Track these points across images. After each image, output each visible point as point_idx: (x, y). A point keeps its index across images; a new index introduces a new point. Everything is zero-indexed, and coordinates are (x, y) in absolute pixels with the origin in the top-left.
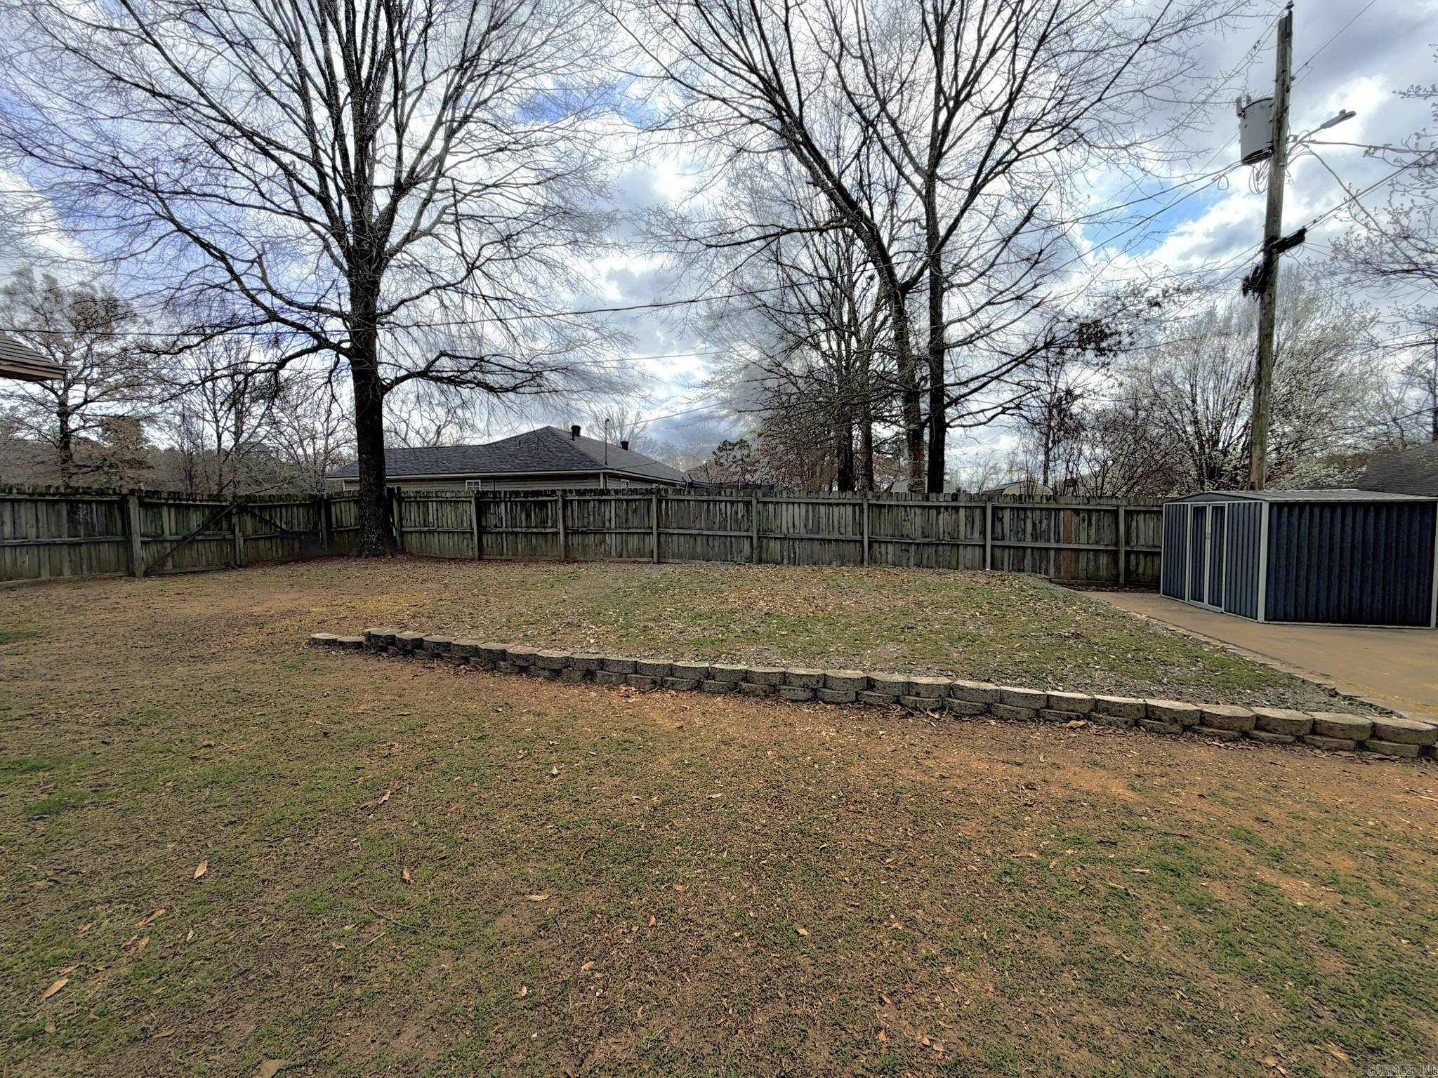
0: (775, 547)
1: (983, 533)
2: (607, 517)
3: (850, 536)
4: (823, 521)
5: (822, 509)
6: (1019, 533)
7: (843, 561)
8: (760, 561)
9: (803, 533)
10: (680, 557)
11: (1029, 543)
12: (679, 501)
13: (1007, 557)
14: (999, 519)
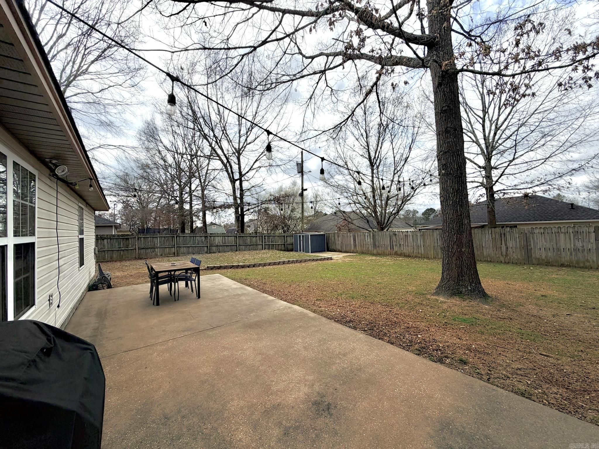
0: (214, 249)
1: (262, 242)
2: (156, 242)
3: (233, 244)
4: (227, 241)
5: (226, 238)
6: (269, 241)
7: (232, 250)
8: (210, 253)
9: (222, 244)
10: (184, 254)
11: (270, 243)
12: (184, 237)
13: (267, 247)
14: (265, 239)
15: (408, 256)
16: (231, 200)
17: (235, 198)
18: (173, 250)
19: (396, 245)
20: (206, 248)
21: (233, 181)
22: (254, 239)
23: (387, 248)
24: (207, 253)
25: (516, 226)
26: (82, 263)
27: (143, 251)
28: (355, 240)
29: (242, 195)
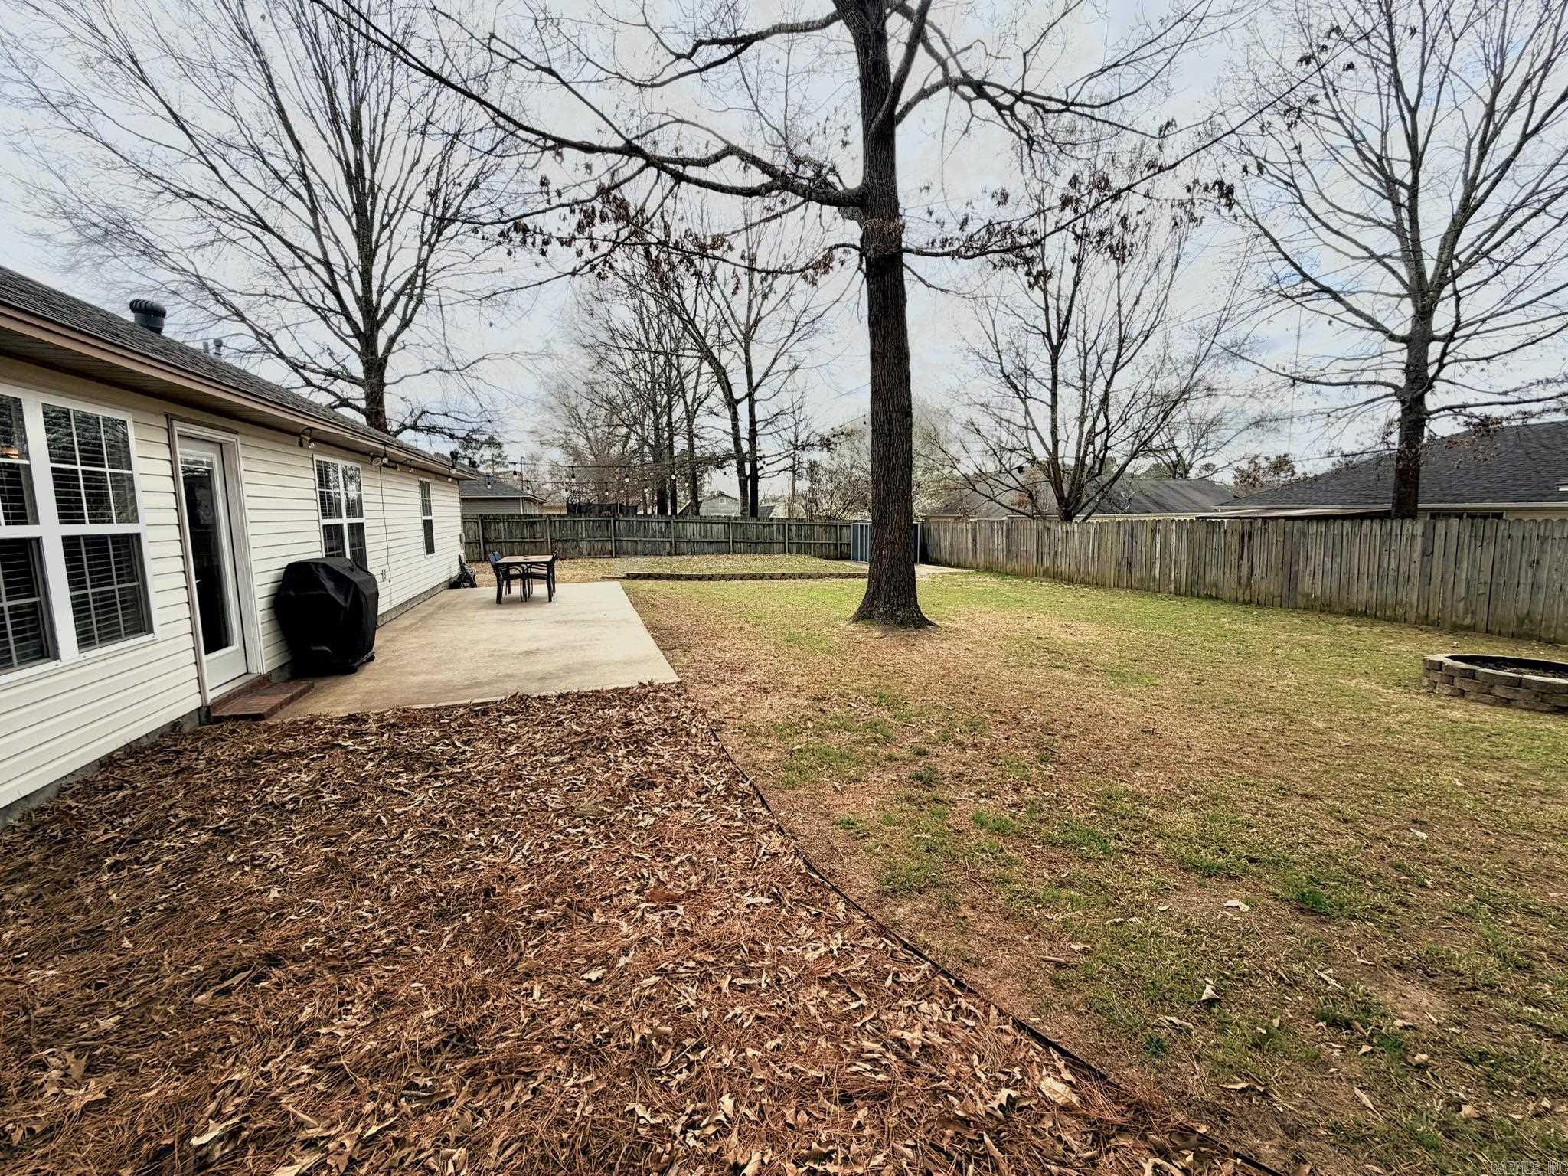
1: (784, 537)
3: (722, 539)
5: (708, 526)
7: (719, 552)
8: (675, 554)
11: (803, 541)
13: (794, 548)
14: (790, 530)
15: (1069, 580)
16: (729, 445)
17: (737, 440)
18: (609, 546)
19: (1048, 554)
20: (668, 546)
21: (732, 403)
22: (767, 530)
23: (1030, 560)
24: (669, 554)
25: (1499, 516)
26: (430, 548)
27: (559, 545)
28: (974, 540)
29: (753, 435)
